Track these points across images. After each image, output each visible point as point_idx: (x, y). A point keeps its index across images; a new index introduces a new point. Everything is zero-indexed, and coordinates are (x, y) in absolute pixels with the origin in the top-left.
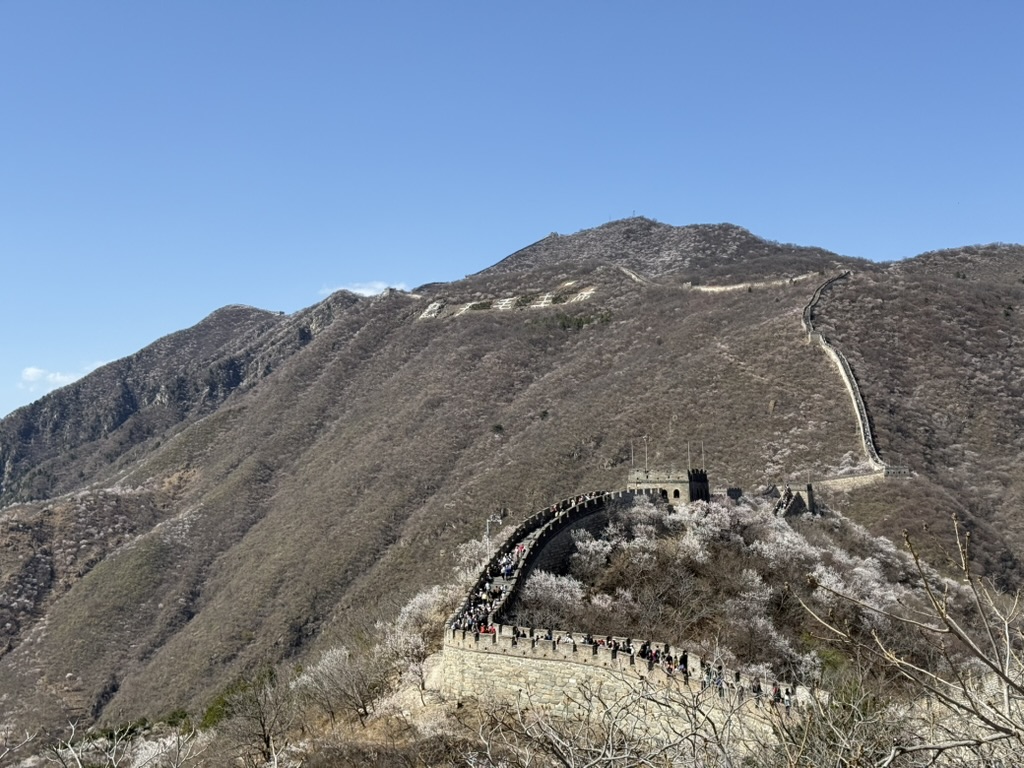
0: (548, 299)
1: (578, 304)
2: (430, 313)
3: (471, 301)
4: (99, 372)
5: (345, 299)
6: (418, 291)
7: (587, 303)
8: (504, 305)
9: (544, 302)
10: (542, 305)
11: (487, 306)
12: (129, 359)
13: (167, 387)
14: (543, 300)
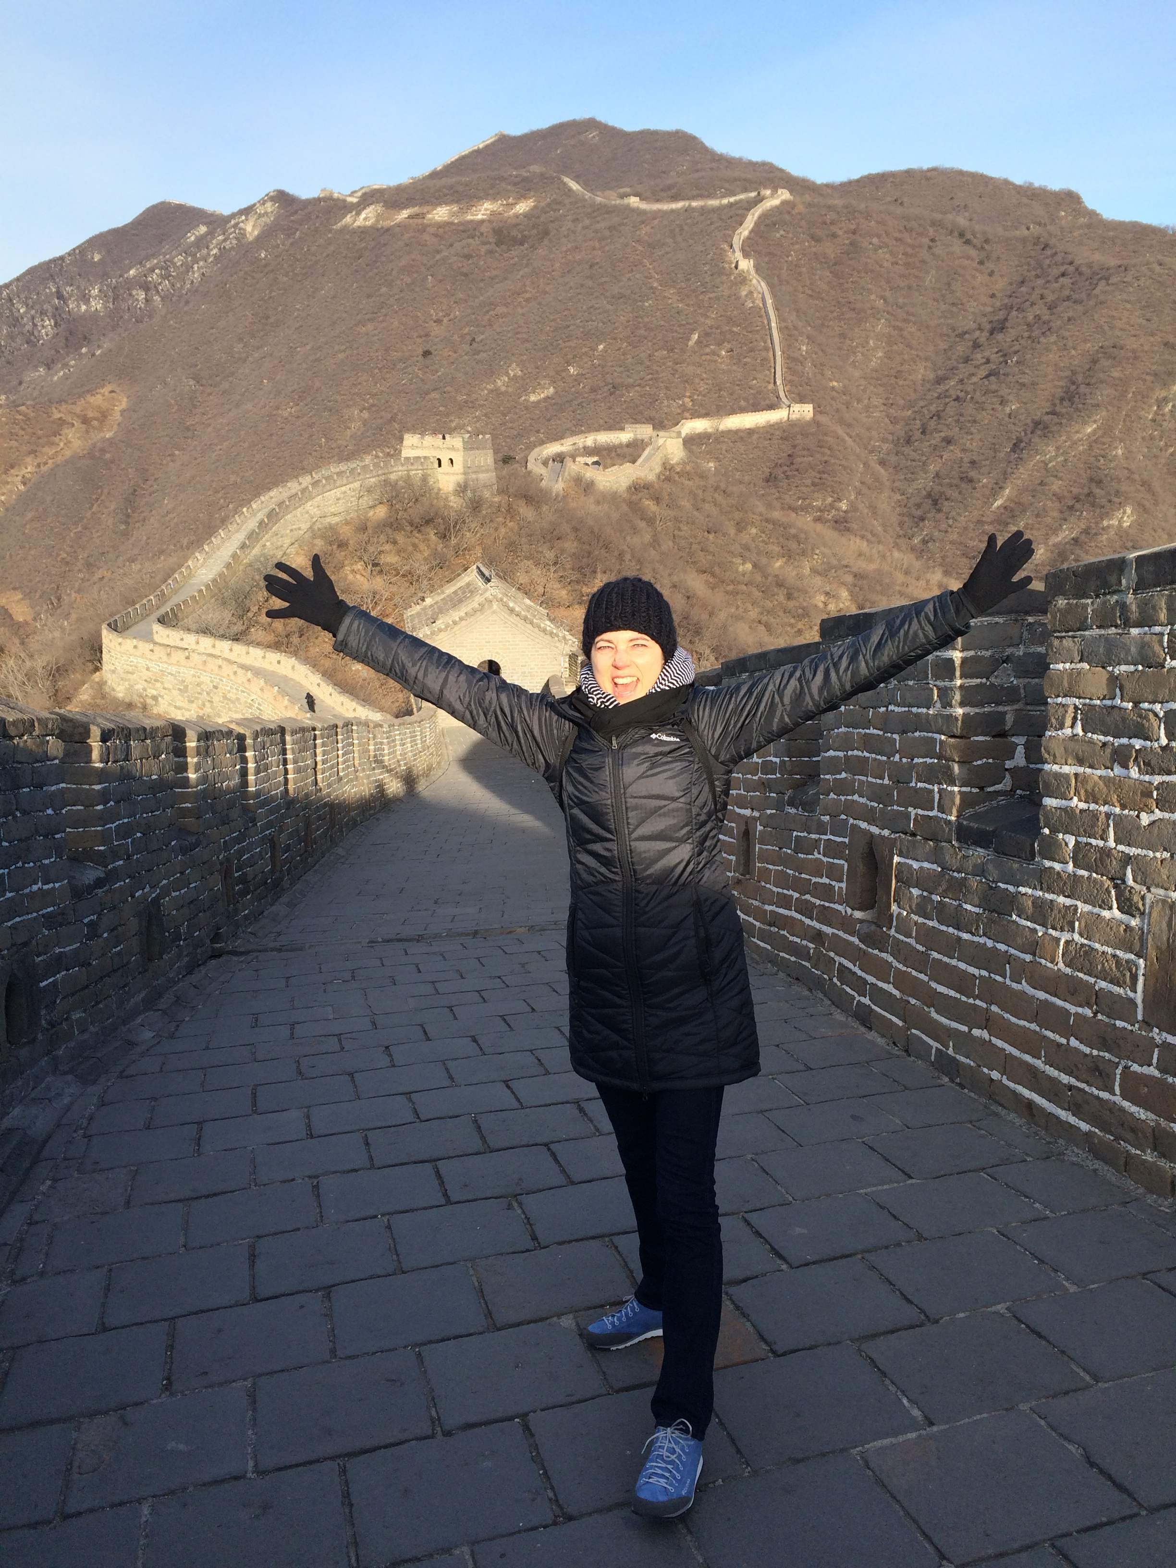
0: (486, 210)
1: (517, 216)
2: (365, 219)
3: (405, 207)
4: (31, 271)
5: (282, 198)
6: (352, 194)
7: (526, 215)
8: (441, 213)
9: (483, 211)
10: (480, 217)
11: (422, 216)
12: (62, 258)
13: (100, 291)
14: (480, 211)
